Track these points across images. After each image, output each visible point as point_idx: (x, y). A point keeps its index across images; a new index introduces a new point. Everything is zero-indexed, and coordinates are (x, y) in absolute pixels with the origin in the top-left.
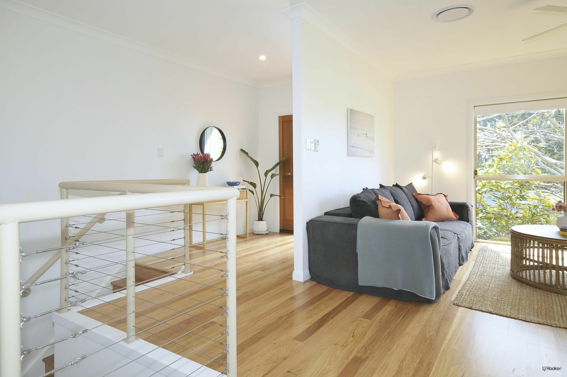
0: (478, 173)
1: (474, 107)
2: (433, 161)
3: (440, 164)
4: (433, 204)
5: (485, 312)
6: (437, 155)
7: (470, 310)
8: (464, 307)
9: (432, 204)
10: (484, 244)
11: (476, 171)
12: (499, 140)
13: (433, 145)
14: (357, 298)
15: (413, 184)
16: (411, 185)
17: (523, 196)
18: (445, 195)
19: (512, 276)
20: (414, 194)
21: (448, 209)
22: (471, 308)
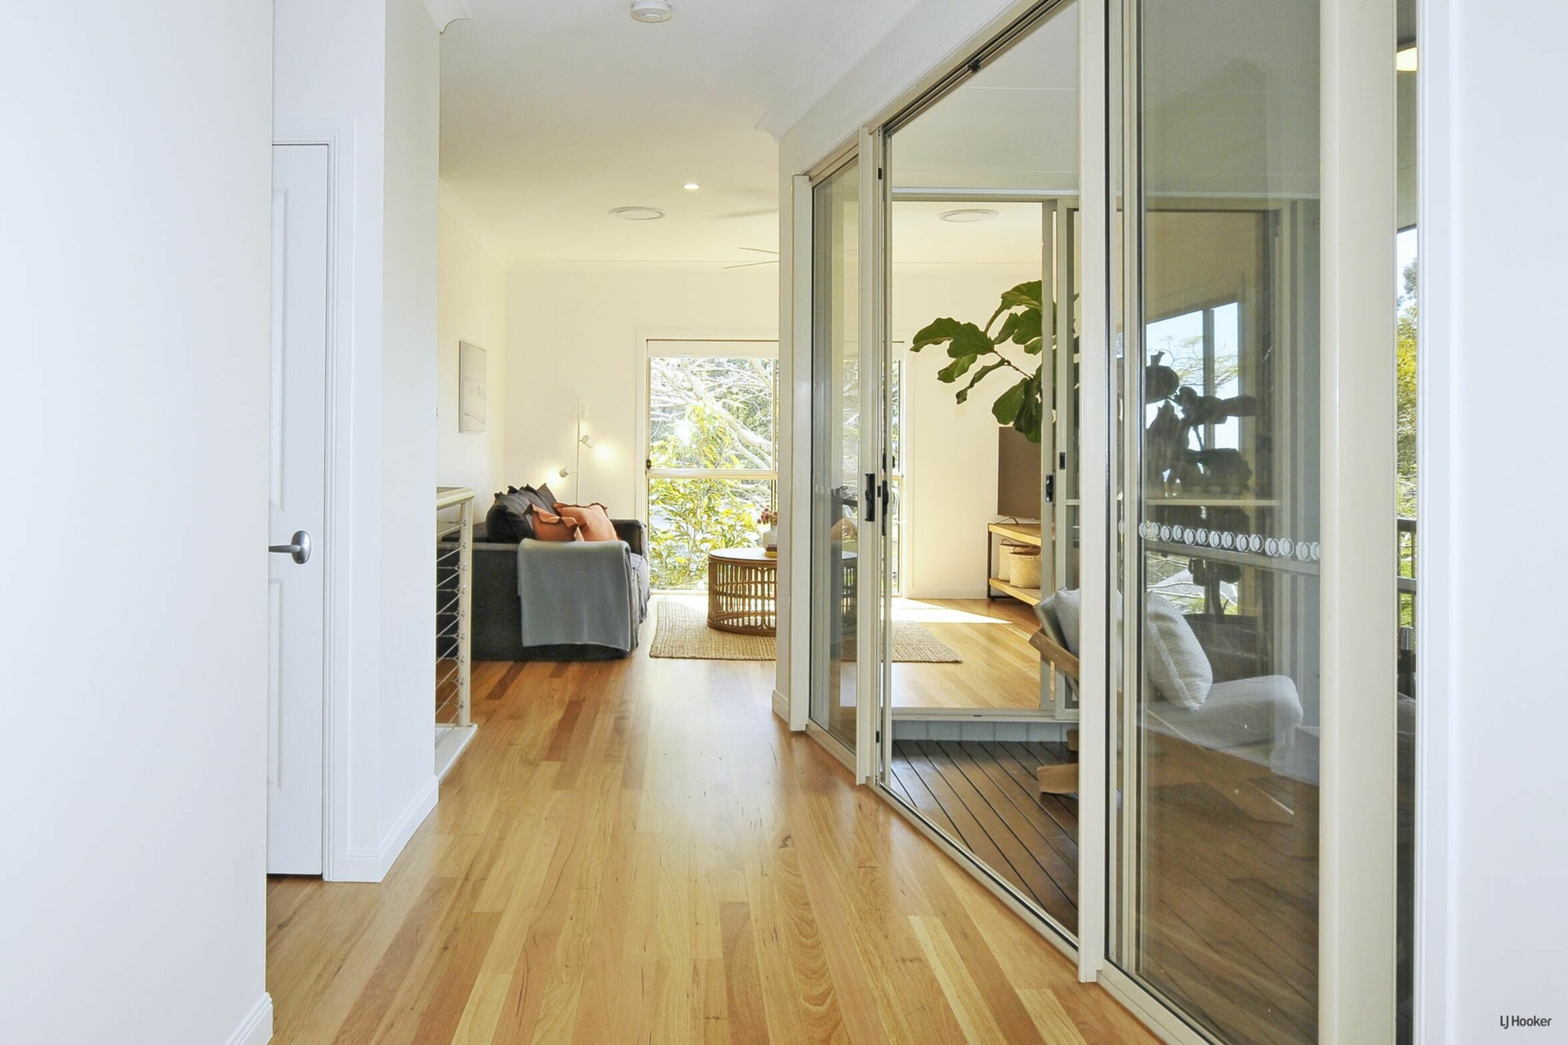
0: (652, 464)
1: (647, 340)
2: (579, 441)
3: (591, 447)
4: (588, 523)
5: (688, 658)
6: (585, 428)
7: (671, 660)
8: (664, 657)
9: (586, 524)
10: (661, 597)
11: (648, 461)
12: (668, 389)
13: (581, 409)
14: (522, 668)
15: (547, 485)
16: (544, 487)
17: (713, 507)
18: (602, 507)
19: (709, 626)
20: (555, 505)
21: (611, 533)
22: (672, 657)
